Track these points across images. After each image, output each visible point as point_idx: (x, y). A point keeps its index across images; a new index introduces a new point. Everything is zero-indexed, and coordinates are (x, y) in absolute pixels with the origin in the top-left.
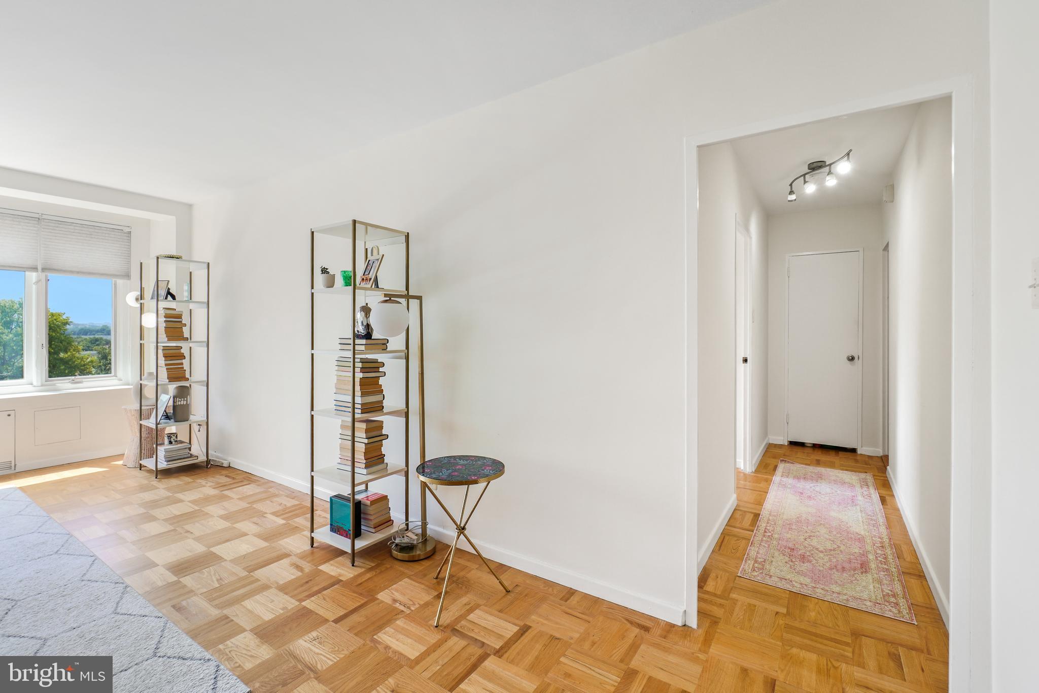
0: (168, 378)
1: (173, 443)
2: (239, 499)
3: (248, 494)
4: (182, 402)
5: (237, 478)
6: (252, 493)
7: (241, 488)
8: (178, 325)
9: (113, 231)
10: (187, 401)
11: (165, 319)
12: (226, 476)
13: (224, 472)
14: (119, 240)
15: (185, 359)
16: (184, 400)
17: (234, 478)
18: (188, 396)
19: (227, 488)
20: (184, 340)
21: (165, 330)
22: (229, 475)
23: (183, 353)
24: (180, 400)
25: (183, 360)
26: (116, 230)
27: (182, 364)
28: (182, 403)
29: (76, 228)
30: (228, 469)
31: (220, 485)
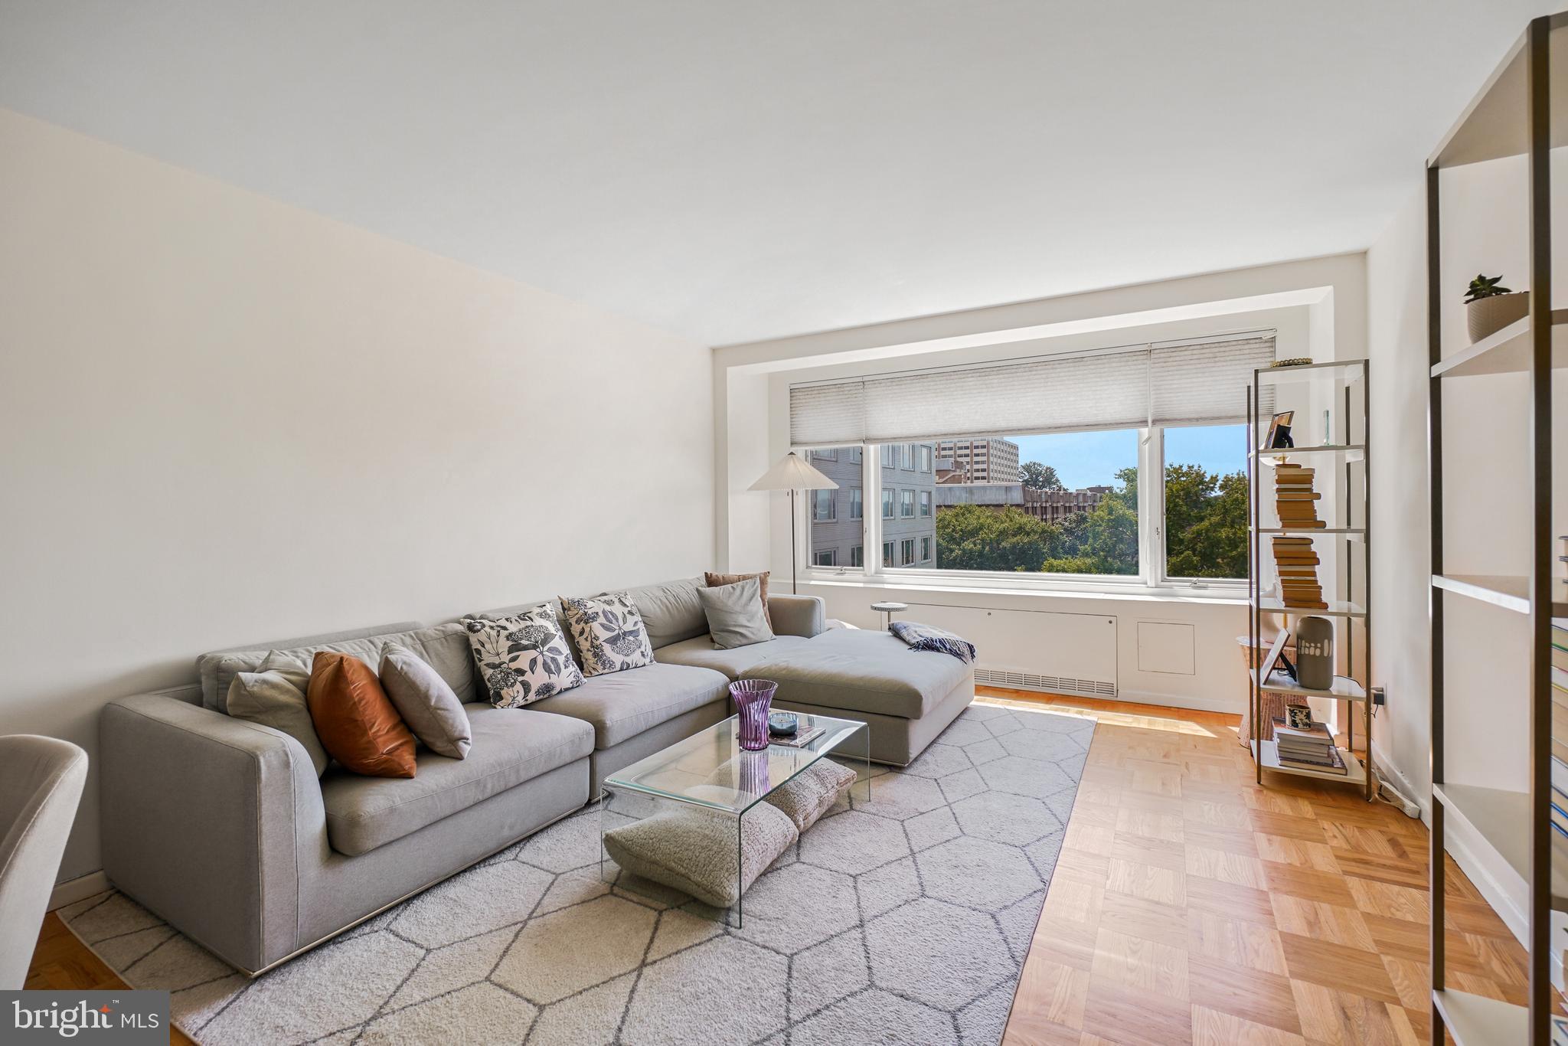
0: (1285, 599)
1: (1300, 726)
2: (1368, 917)
3: (1399, 915)
4: (1312, 649)
5: (1411, 856)
6: (1410, 918)
7: (1396, 888)
8: (1304, 497)
9: (1248, 344)
10: (1322, 649)
11: (1277, 486)
12: (1389, 841)
13: (1396, 828)
14: (1256, 356)
15: (1318, 563)
16: (1316, 647)
17: (1403, 855)
18: (1326, 641)
19: (1365, 872)
20: (1317, 527)
21: (1278, 507)
22: (1401, 840)
23: (1315, 553)
24: (1307, 645)
25: (1316, 566)
26: (1251, 341)
27: (1314, 574)
28: (1312, 653)
29: (1195, 352)
30: (1412, 824)
31: (1357, 856)
